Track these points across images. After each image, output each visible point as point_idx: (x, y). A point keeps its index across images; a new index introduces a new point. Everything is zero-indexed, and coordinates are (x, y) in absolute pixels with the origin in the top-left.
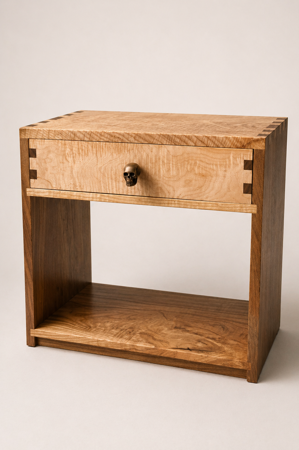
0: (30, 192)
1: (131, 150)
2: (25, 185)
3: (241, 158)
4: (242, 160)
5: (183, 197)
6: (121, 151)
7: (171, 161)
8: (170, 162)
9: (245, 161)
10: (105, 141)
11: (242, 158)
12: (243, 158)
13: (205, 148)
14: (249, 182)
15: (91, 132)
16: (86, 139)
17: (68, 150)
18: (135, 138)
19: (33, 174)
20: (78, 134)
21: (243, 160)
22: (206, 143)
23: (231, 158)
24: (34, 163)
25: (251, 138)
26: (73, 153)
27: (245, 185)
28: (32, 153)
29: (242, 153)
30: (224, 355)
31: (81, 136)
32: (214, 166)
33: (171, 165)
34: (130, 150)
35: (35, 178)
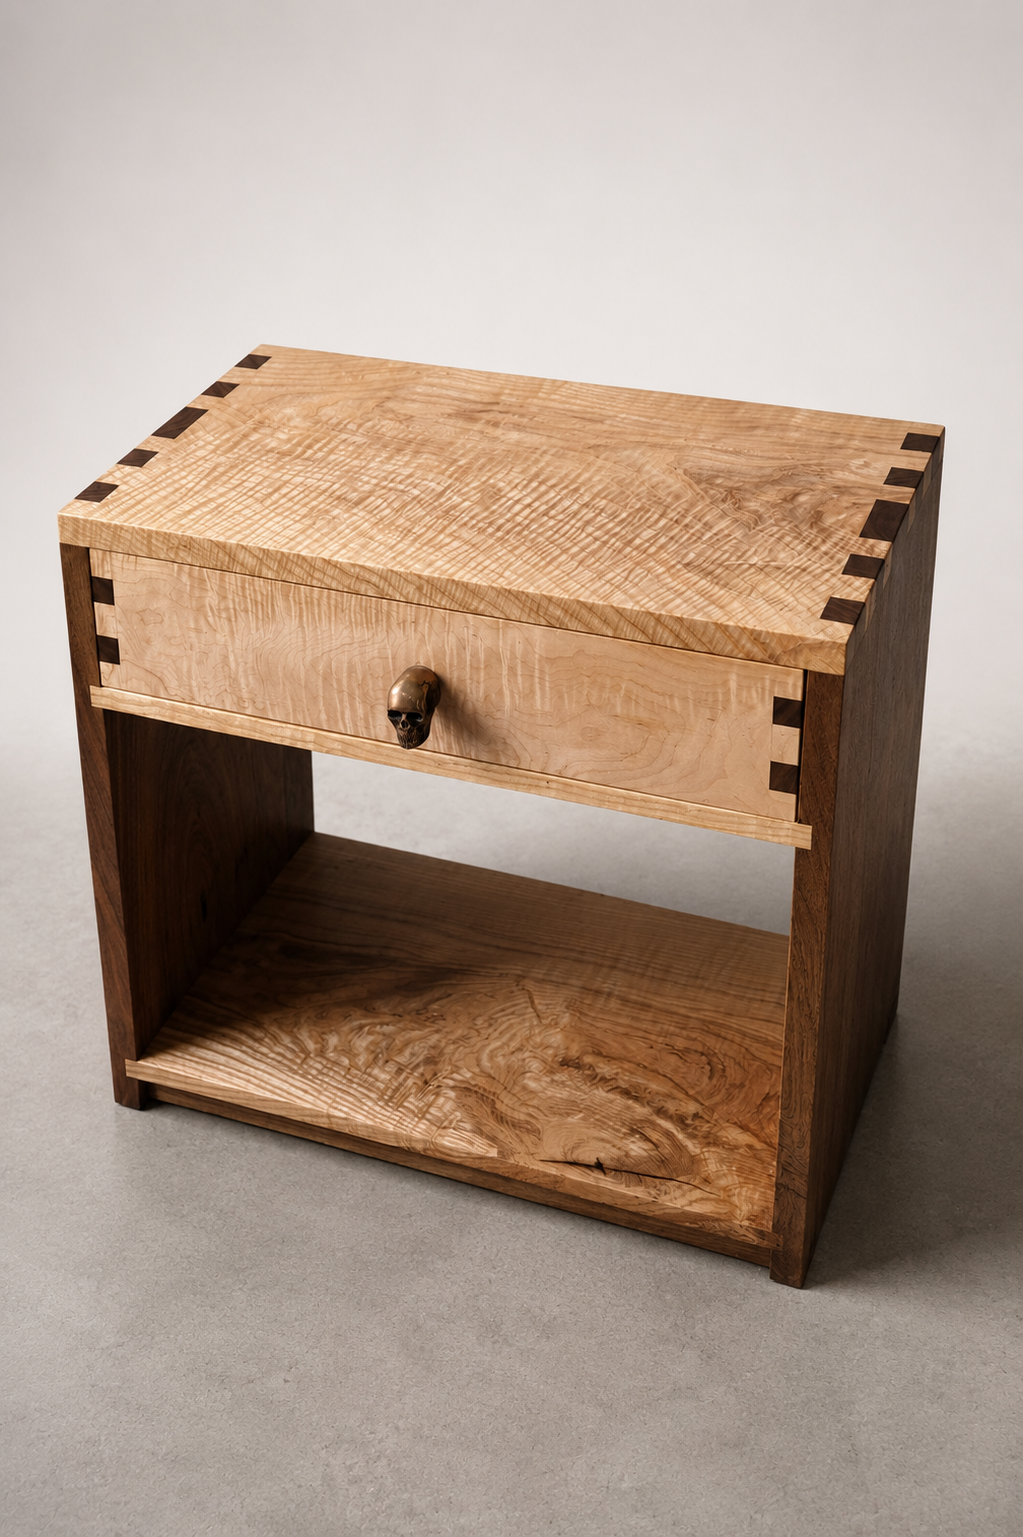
0: (101, 698)
1: (408, 624)
2: (84, 678)
3: (763, 689)
4: (767, 697)
5: (578, 773)
6: (377, 621)
7: (537, 671)
8: (534, 672)
9: (776, 700)
10: (326, 584)
11: (767, 692)
12: (771, 691)
13: (649, 648)
14: (792, 760)
15: (282, 553)
16: (265, 572)
17: (211, 598)
18: (420, 588)
19: (109, 650)
20: (241, 555)
21: (770, 696)
22: (651, 632)
23: (733, 685)
24: (109, 620)
25: (800, 638)
26: (227, 609)
27: (775, 767)
28: (103, 591)
29: (767, 677)
30: (706, 1195)
31: (250, 561)
32: (676, 702)
33: (537, 680)
34: (404, 622)
35: (114, 659)
